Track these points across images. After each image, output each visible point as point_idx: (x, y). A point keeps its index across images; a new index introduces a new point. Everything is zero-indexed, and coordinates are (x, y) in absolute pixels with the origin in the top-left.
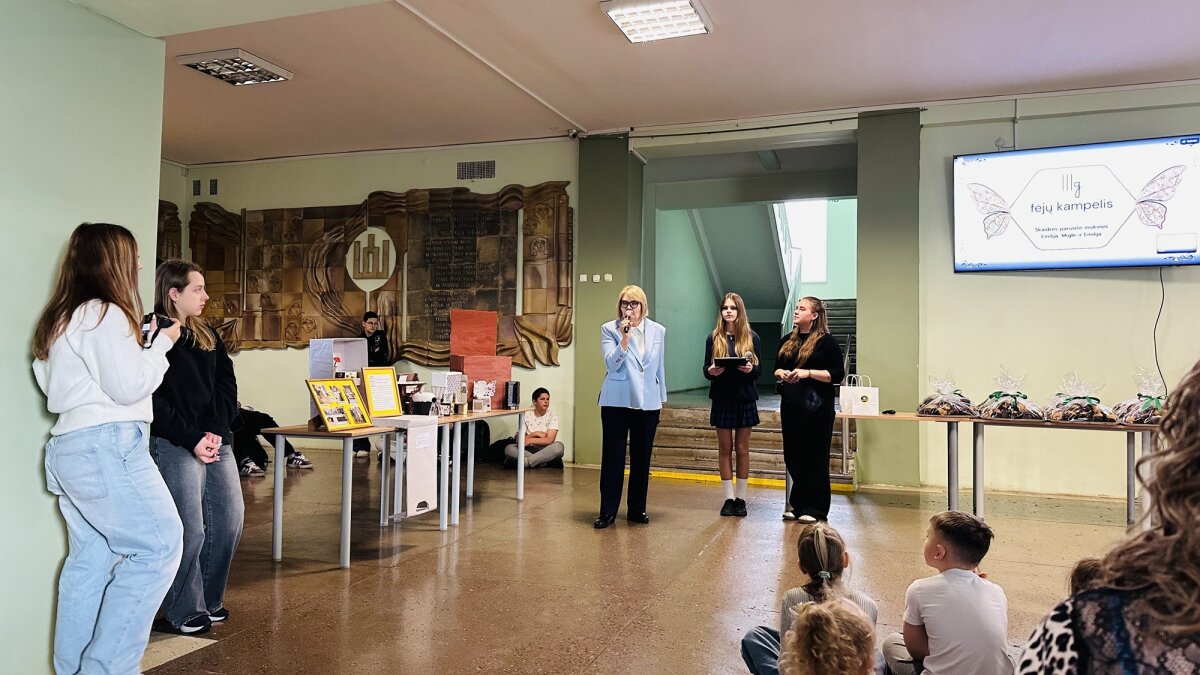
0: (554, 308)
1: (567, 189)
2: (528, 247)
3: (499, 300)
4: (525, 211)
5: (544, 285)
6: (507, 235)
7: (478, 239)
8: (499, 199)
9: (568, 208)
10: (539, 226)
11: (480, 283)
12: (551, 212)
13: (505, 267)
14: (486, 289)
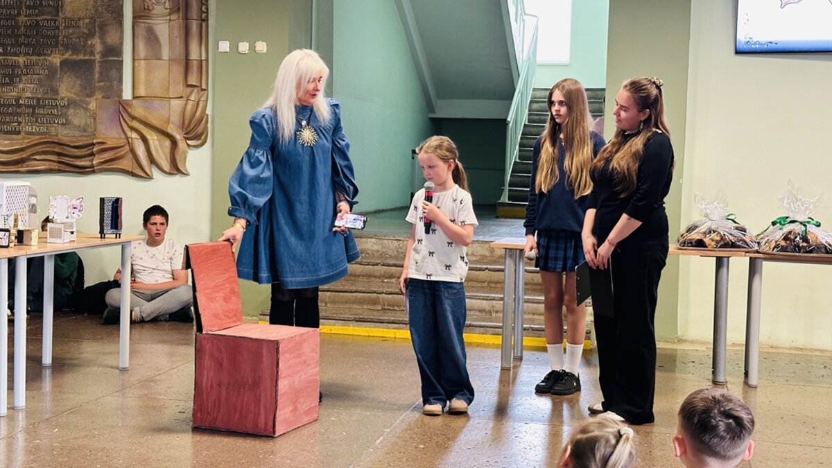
0: (180, 89)
3: (97, 76)
5: (165, 53)
11: (66, 47)
13: (106, 25)
14: (75, 57)
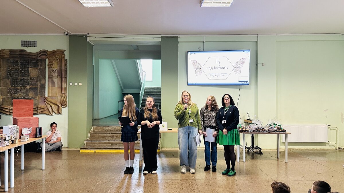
0: (60, 94)
1: (65, 52)
2: (50, 72)
3: (39, 91)
4: (49, 59)
5: (56, 86)
6: (41, 68)
7: (30, 69)
8: (38, 55)
9: (65, 59)
10: (54, 65)
11: (31, 85)
12: (58, 60)
13: (41, 79)
14: (33, 87)
